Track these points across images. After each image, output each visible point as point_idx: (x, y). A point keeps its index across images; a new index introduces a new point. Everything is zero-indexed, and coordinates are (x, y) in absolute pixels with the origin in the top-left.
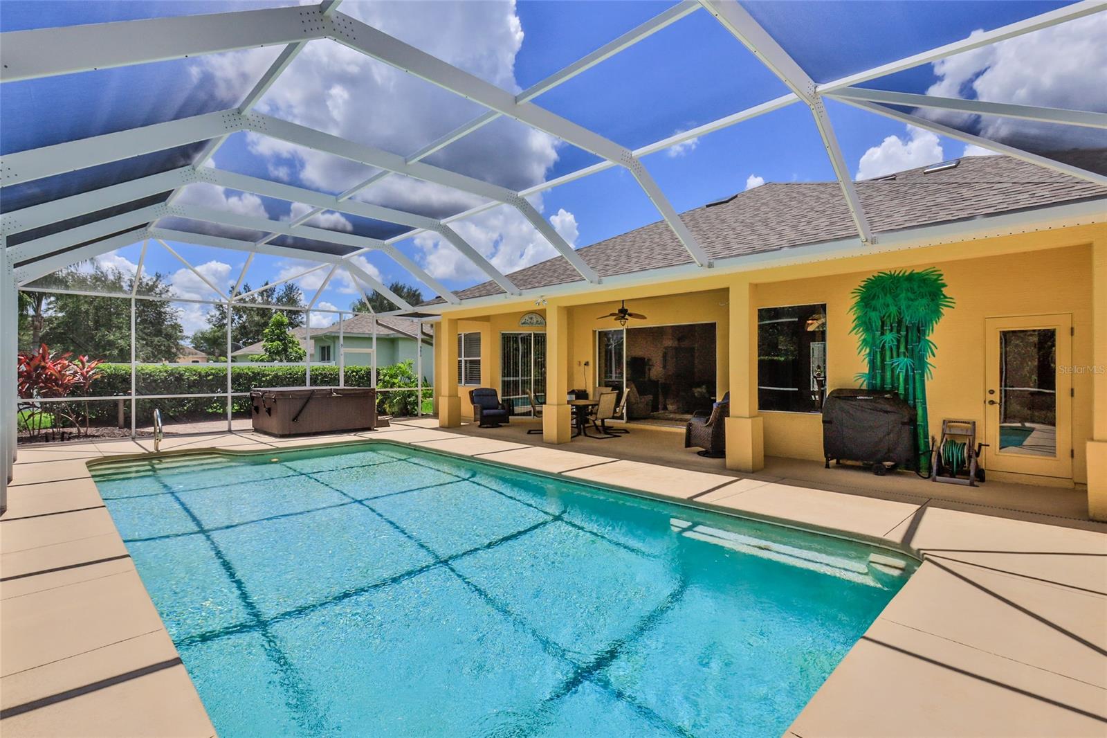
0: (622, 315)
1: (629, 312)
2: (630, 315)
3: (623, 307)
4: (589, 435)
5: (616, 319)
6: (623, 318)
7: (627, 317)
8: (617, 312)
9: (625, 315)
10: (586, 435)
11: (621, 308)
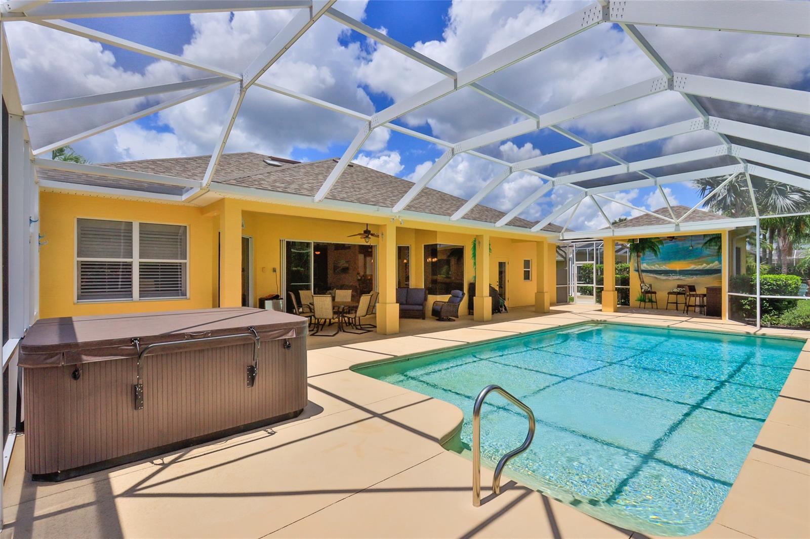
0: (367, 235)
1: (371, 232)
2: (372, 235)
3: (367, 229)
4: (346, 331)
5: (361, 238)
6: (367, 237)
7: (370, 236)
8: (363, 232)
9: (369, 234)
10: (344, 331)
11: (365, 229)
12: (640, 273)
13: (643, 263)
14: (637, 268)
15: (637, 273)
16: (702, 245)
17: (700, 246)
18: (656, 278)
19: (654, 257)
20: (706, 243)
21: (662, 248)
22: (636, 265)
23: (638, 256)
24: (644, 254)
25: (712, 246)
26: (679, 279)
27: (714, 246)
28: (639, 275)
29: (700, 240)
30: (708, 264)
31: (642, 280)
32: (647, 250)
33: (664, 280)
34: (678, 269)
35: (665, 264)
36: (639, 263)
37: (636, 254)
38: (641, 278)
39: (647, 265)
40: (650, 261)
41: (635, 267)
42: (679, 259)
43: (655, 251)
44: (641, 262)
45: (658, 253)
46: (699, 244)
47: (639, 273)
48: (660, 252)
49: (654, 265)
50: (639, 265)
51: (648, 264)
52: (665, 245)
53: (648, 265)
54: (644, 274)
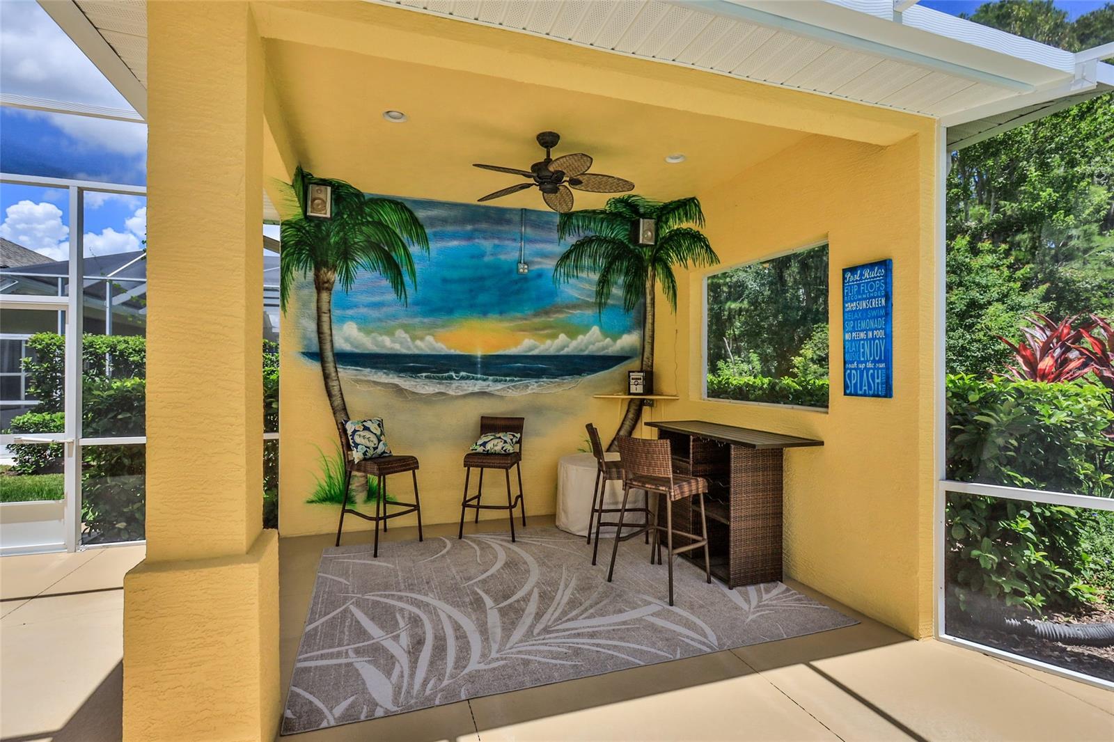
12: (330, 366)
13: (343, 319)
14: (314, 336)
15: (316, 367)
16: (554, 263)
17: (549, 265)
18: (399, 390)
19: (391, 296)
20: (566, 257)
21: (422, 259)
22: (312, 326)
23: (321, 286)
24: (348, 278)
25: (582, 268)
26: (483, 394)
27: (589, 269)
28: (326, 377)
29: (551, 242)
30: (572, 334)
31: (338, 402)
32: (362, 259)
33: (427, 399)
34: (479, 352)
35: (431, 328)
36: (325, 318)
37: (311, 275)
38: (335, 391)
39: (360, 329)
40: (374, 314)
41: (304, 337)
42: (484, 311)
43: (393, 269)
44: (336, 313)
45: (407, 278)
46: (545, 255)
47: (324, 369)
48: (413, 273)
49: (390, 333)
50: (326, 328)
51: (363, 323)
52: (431, 245)
53: (368, 333)
54: (346, 374)
